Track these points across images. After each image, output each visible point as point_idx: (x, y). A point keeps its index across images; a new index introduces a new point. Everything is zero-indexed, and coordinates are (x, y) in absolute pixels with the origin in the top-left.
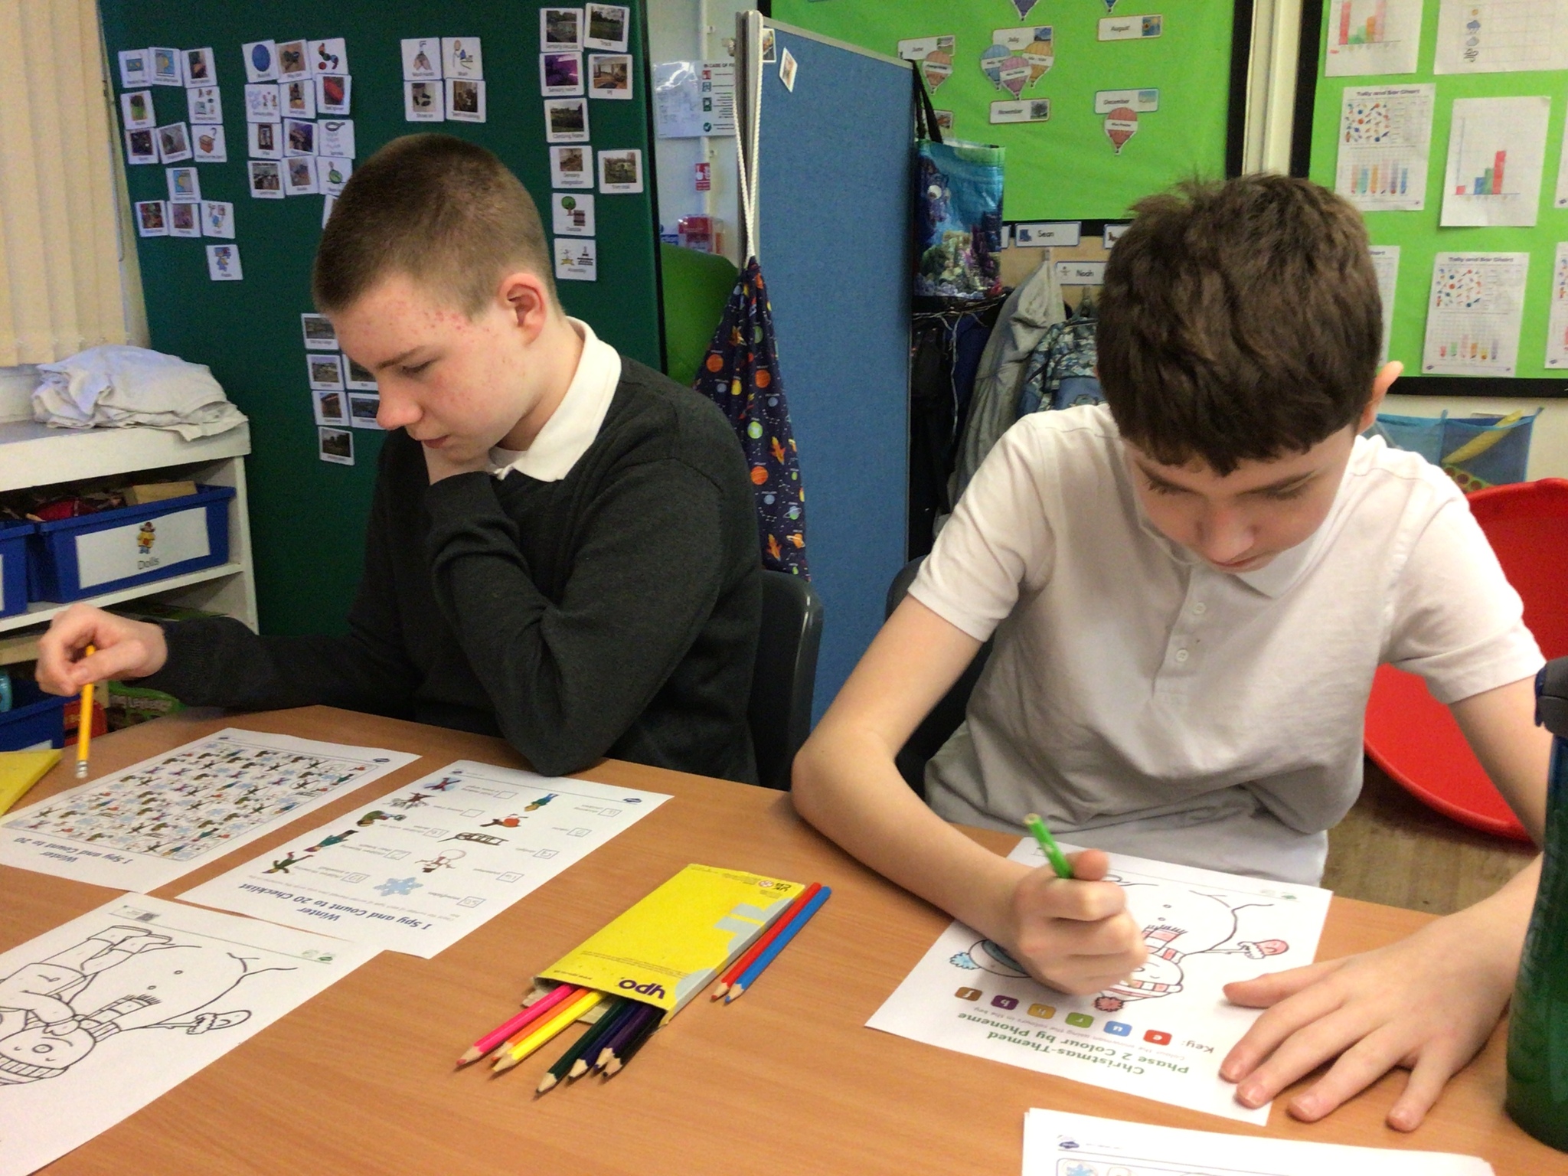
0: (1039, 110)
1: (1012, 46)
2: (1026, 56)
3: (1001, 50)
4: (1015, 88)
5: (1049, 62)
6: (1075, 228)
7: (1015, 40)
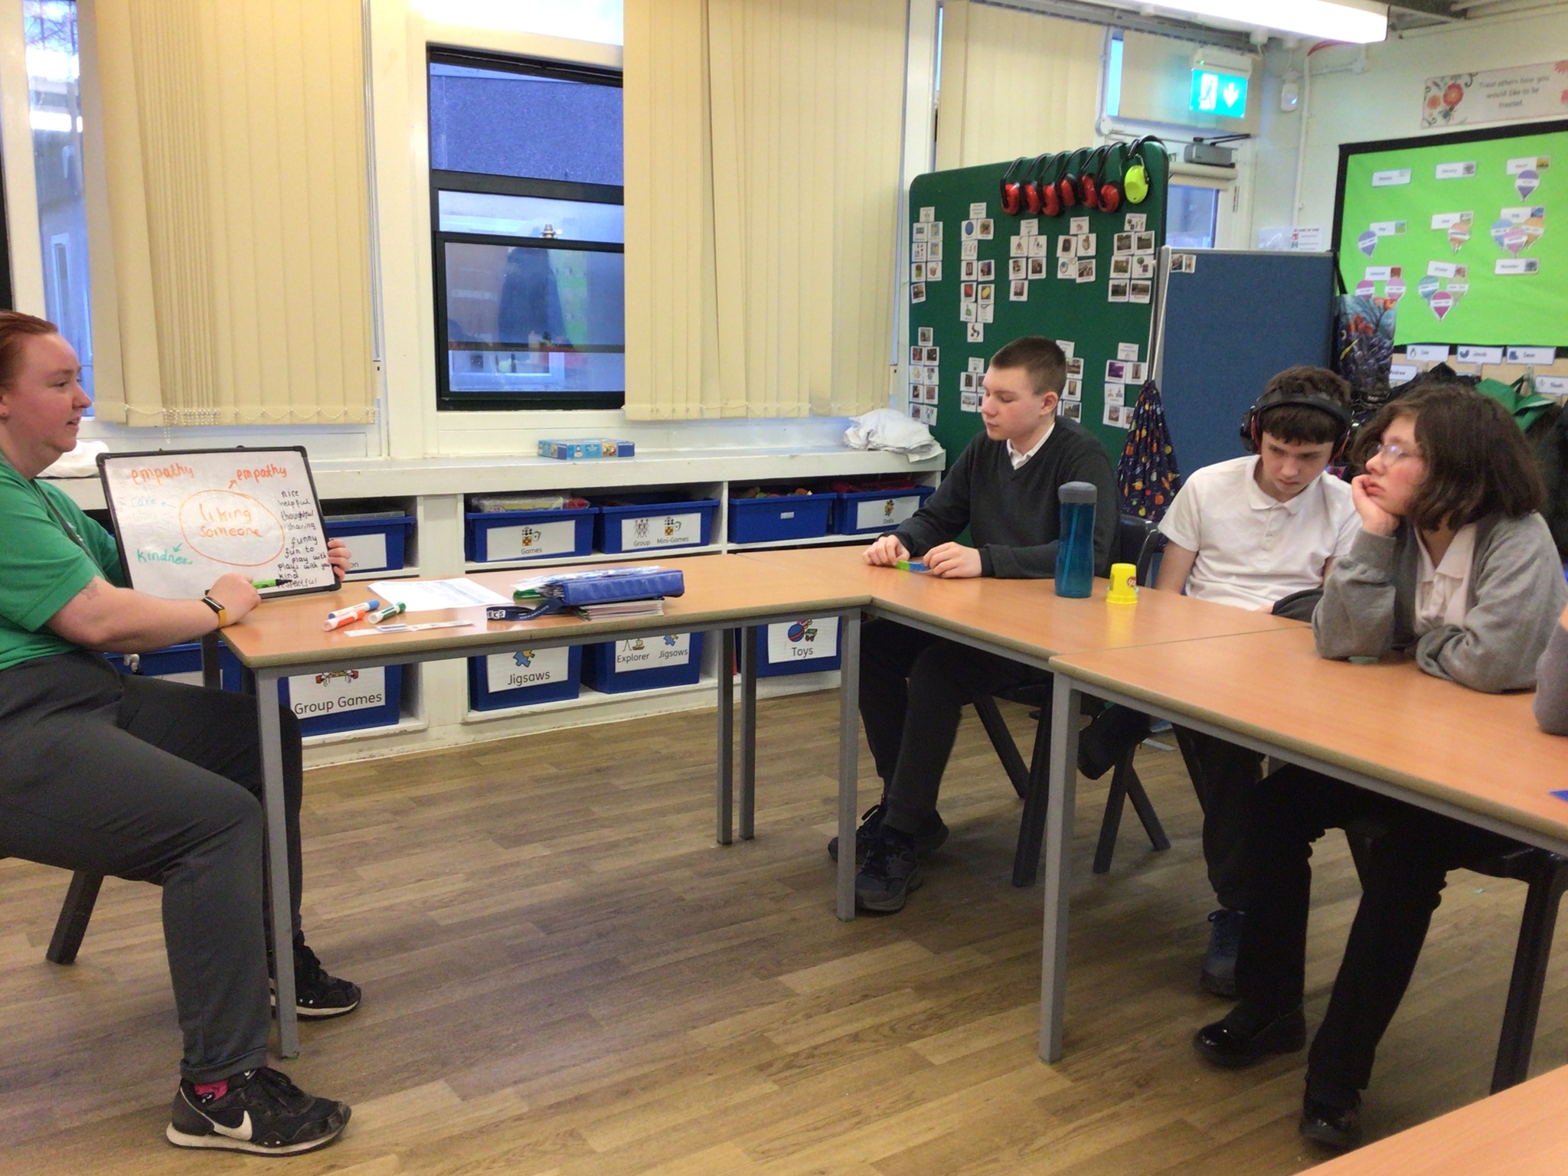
0: (1531, 266)
1: (1515, 221)
2: (1524, 227)
3: (1508, 224)
4: (1515, 249)
5: (1541, 231)
6: (1551, 352)
7: (1517, 216)
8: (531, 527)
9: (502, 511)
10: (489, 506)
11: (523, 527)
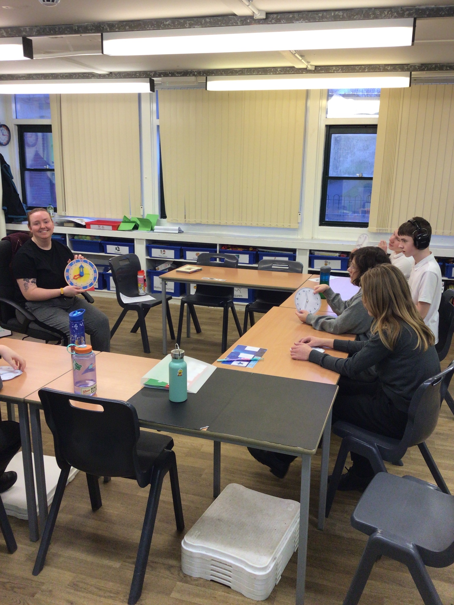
8: (327, 260)
9: (320, 255)
10: (316, 253)
11: (325, 260)
